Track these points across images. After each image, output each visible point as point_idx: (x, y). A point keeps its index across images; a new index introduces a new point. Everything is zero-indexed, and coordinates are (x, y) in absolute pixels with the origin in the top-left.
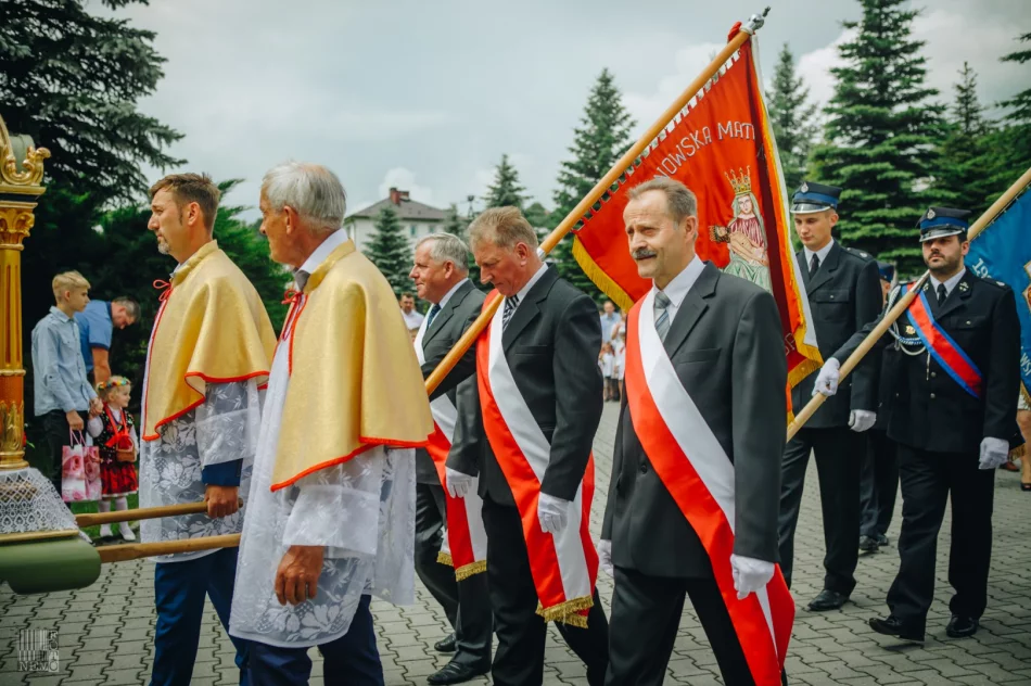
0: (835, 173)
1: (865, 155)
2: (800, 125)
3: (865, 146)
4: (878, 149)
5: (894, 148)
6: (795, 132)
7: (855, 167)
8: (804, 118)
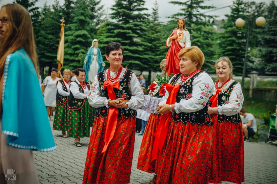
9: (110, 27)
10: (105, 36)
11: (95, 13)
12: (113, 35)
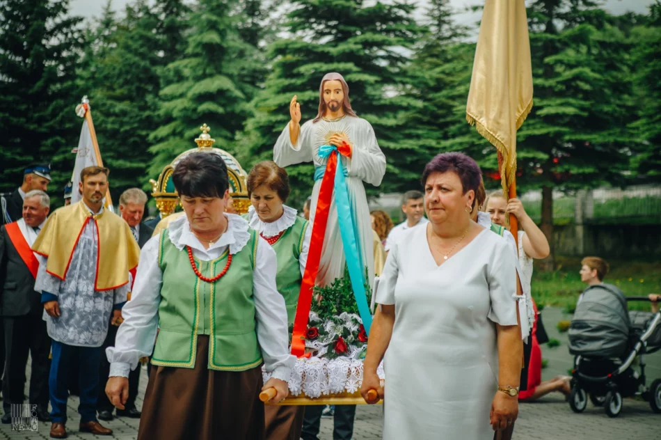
0: (295, 71)
1: (328, 53)
2: (268, 16)
3: (329, 44)
4: (342, 47)
5: (360, 46)
6: (262, 24)
7: (316, 65)
8: (272, 8)
9: (290, 57)
10: (274, 89)
11: (262, 19)
12: (299, 82)
